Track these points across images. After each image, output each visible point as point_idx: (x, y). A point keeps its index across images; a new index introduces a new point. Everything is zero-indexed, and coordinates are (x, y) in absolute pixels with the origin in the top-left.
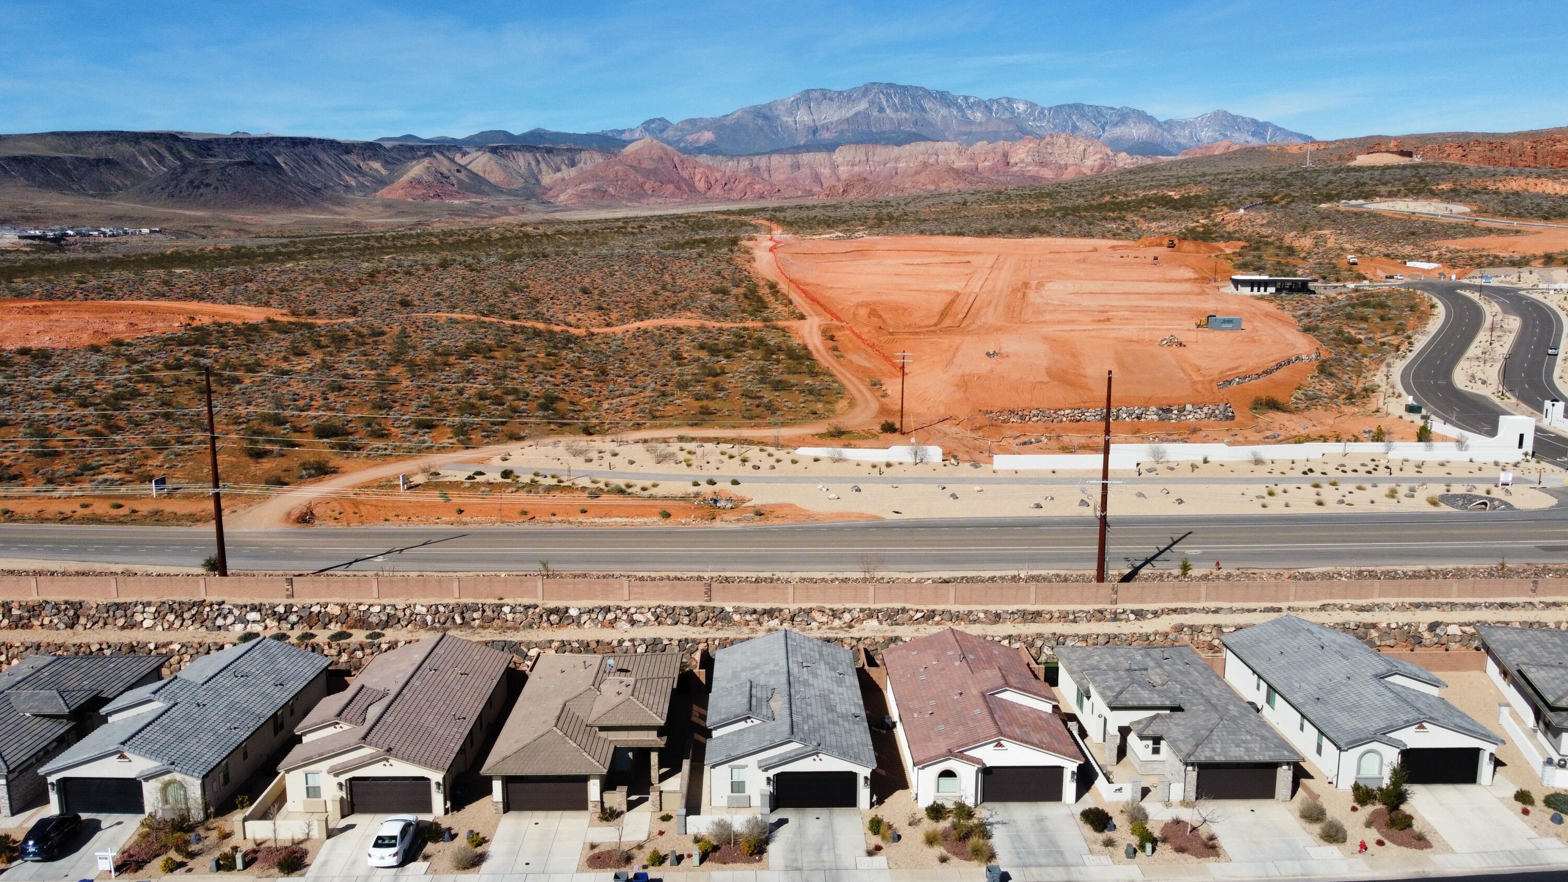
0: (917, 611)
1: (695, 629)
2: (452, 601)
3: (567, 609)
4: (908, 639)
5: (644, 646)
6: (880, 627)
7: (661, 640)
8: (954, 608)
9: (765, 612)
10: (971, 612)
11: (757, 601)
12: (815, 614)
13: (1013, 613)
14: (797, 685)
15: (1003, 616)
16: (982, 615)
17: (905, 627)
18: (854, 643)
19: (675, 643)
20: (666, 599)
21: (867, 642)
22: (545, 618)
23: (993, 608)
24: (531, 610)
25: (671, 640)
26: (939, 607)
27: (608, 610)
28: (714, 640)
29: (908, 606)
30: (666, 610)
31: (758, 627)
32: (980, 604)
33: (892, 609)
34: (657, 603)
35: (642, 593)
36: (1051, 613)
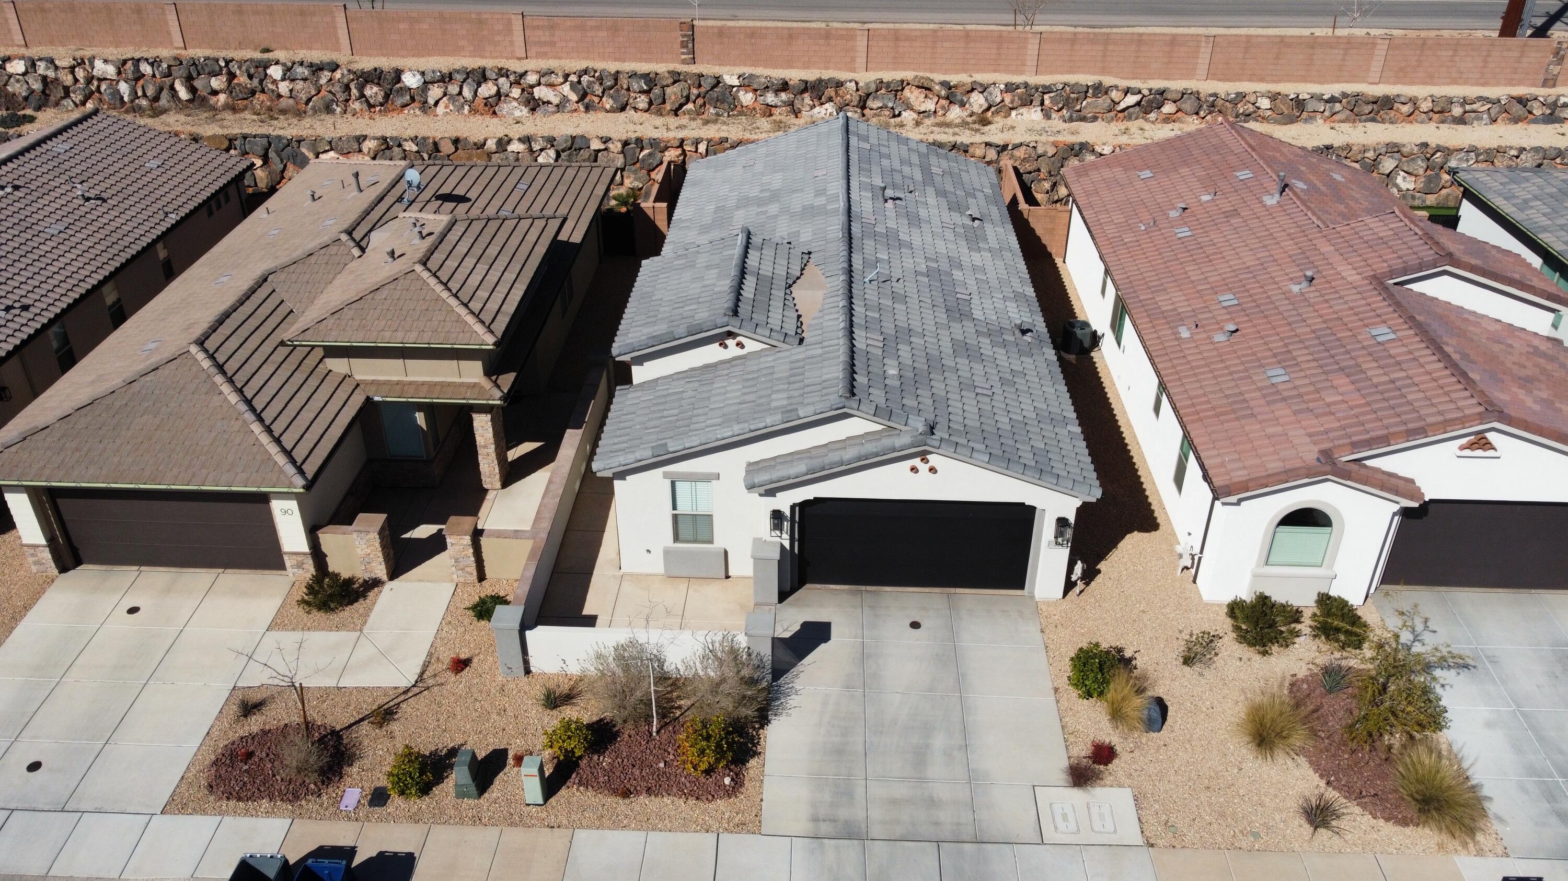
0: (1127, 91)
1: (659, 121)
2: (165, 53)
3: (398, 73)
4: (1107, 150)
5: (552, 153)
6: (1045, 123)
7: (585, 140)
8: (1207, 87)
9: (806, 87)
10: (1241, 96)
11: (789, 65)
12: (912, 95)
13: (1332, 100)
14: (869, 244)
15: (1310, 106)
16: (1265, 103)
17: (1099, 124)
18: (992, 154)
19: (615, 147)
20: (603, 58)
21: (1021, 153)
22: (355, 92)
23: (1290, 89)
24: (325, 76)
25: (606, 140)
26: (1176, 85)
27: (481, 76)
28: (697, 142)
29: (1108, 81)
30: (601, 80)
31: (792, 119)
32: (1262, 80)
33: (1074, 87)
34: (582, 65)
35: (552, 44)
36: (1413, 101)
